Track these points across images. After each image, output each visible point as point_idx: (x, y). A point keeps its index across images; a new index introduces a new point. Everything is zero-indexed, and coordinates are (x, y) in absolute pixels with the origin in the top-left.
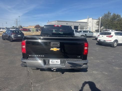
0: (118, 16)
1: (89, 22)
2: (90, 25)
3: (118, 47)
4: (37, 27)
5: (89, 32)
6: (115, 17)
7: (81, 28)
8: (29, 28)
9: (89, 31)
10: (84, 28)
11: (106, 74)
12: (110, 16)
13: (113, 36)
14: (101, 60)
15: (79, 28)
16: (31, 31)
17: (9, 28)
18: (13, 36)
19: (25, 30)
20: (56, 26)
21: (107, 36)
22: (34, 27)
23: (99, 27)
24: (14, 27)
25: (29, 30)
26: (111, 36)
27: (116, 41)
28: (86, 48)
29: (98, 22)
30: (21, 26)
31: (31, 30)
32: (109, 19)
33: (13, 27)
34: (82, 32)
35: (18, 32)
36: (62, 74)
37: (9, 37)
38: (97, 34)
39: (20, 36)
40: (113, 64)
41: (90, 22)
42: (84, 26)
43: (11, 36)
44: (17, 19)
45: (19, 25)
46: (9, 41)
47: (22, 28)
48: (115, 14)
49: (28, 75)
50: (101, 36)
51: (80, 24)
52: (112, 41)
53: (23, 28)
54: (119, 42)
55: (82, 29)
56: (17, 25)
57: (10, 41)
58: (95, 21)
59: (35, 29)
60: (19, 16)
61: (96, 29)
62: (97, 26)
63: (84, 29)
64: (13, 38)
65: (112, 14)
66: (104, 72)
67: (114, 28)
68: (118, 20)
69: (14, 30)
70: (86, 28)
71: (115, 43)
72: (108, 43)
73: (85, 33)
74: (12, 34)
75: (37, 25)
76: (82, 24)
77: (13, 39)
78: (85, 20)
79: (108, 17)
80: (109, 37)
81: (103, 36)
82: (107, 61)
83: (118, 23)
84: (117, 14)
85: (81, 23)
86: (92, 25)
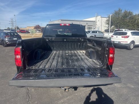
0: (130, 13)
1: (97, 21)
2: (98, 24)
3: (135, 49)
4: (37, 28)
5: (99, 33)
6: (127, 15)
7: (88, 27)
8: (27, 29)
9: (99, 31)
10: (91, 27)
11: (133, 87)
12: (121, 13)
13: (129, 36)
14: (120, 67)
15: (86, 27)
16: (29, 33)
17: (3, 30)
18: (6, 39)
19: (23, 31)
20: (63, 25)
21: (122, 37)
22: (33, 28)
23: (109, 26)
24: (9, 28)
25: (27, 32)
26: (127, 36)
27: (133, 42)
28: (111, 55)
29: (108, 20)
30: (17, 27)
31: (30, 31)
32: (120, 16)
33: (7, 28)
34: (91, 32)
35: (14, 34)
36: (75, 90)
37: (3, 40)
38: (108, 35)
39: (16, 39)
40: (136, 72)
41: (99, 21)
42: (92, 26)
43: (4, 40)
44: (12, 19)
45: (15, 26)
46: (2, 46)
47: (19, 30)
48: (126, 11)
49: (27, 96)
50: (115, 36)
51: (87, 24)
52: (128, 43)
53: (21, 29)
54: (136, 44)
55: (90, 29)
56: (13, 26)
57: (4, 45)
58: (105, 20)
59: (35, 30)
60: (15, 15)
61: (106, 29)
62: (107, 25)
63: (91, 29)
64: (7, 41)
65: (123, 12)
66: (129, 85)
67: (126, 27)
68: (130, 17)
69: (9, 32)
70: (94, 28)
71: (132, 45)
72: (124, 45)
73: (95, 34)
74: (6, 37)
75: (37, 25)
76: (89, 24)
77: (8, 43)
78: (93, 19)
79: (119, 14)
80: (125, 38)
81: (117, 37)
82: (128, 68)
83: (130, 21)
84: (128, 11)
85: (88, 22)
86: (101, 24)
